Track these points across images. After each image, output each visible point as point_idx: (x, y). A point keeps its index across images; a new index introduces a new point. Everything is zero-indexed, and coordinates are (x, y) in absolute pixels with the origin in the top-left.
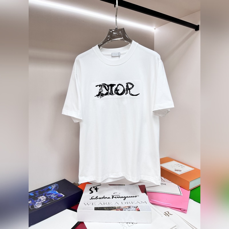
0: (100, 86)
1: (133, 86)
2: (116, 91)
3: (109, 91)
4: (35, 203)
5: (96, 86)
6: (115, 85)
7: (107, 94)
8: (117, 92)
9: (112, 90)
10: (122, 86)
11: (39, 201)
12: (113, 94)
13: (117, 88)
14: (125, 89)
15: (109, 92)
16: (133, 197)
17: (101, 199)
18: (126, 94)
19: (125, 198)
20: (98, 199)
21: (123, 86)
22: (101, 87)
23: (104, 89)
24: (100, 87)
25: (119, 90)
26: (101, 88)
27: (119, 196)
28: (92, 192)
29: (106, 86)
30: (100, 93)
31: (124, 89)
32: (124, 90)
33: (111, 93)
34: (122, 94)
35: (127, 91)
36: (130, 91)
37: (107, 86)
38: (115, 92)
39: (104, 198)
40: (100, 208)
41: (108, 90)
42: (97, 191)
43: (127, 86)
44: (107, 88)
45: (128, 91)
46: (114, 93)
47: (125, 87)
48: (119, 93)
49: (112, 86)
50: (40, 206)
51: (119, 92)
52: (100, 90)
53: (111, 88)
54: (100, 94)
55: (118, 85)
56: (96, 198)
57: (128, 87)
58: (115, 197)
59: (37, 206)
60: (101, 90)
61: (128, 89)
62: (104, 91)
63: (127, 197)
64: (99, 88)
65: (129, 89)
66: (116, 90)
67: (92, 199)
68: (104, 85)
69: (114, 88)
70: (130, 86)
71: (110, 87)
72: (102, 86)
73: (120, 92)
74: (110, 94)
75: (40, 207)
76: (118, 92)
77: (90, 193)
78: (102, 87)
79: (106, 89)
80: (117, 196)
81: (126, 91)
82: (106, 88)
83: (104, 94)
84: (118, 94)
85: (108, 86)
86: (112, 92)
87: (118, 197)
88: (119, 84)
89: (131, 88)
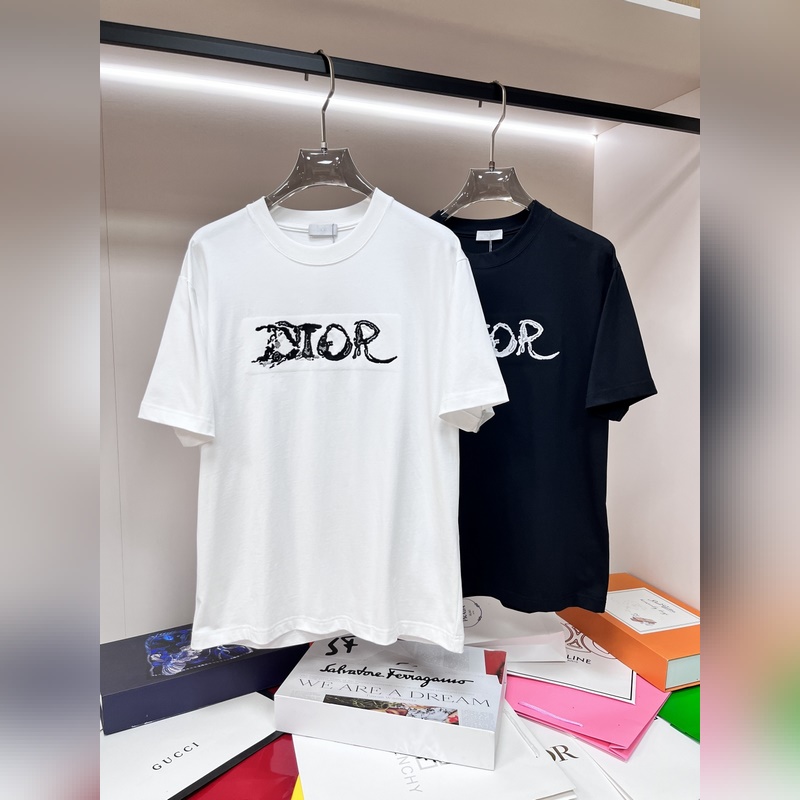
0: (269, 328)
1: (377, 332)
2: (323, 346)
3: (302, 345)
4: (170, 659)
5: (258, 329)
6: (319, 327)
7: (292, 355)
8: (324, 349)
9: (308, 344)
10: (343, 330)
11: (180, 658)
12: (311, 355)
13: (325, 335)
14: (352, 341)
15: (301, 349)
16: (454, 681)
17: (354, 673)
18: (354, 357)
19: (427, 682)
20: (344, 672)
21: (345, 333)
22: (272, 333)
23: (282, 338)
24: (269, 331)
25: (331, 343)
26: (275, 335)
27: (411, 674)
28: (335, 651)
29: (291, 330)
30: (269, 350)
31: (348, 340)
32: (348, 345)
33: (308, 353)
34: (340, 356)
35: (358, 347)
36: (366, 348)
37: (295, 331)
38: (318, 349)
39: (364, 672)
40: (341, 698)
41: (295, 344)
42: (349, 651)
43: (358, 331)
44: (294, 337)
45: (362, 347)
46: (315, 352)
47: (352, 336)
48: (333, 354)
49: (309, 328)
50: (180, 670)
51: (331, 349)
52: (269, 342)
53: (308, 337)
54: (271, 356)
55: (329, 329)
56: (340, 669)
57: (362, 335)
58: (397, 676)
59: (170, 669)
60: (274, 343)
61: (361, 341)
62: (285, 347)
63: (433, 680)
64: (265, 335)
65: (365, 342)
66: (324, 342)
67: (327, 669)
68: (284, 327)
69: (316, 337)
70: (367, 332)
71: (303, 333)
72: (276, 328)
73: (334, 350)
74: (304, 356)
75: (177, 671)
76: (328, 348)
77: (327, 654)
78: (278, 332)
79: (292, 340)
80: (403, 673)
81: (354, 347)
82: (289, 336)
83: (282, 356)
84: (327, 355)
85: (297, 330)
86: (310, 350)
87: (405, 676)
88: (333, 326)
89: (371, 339)
